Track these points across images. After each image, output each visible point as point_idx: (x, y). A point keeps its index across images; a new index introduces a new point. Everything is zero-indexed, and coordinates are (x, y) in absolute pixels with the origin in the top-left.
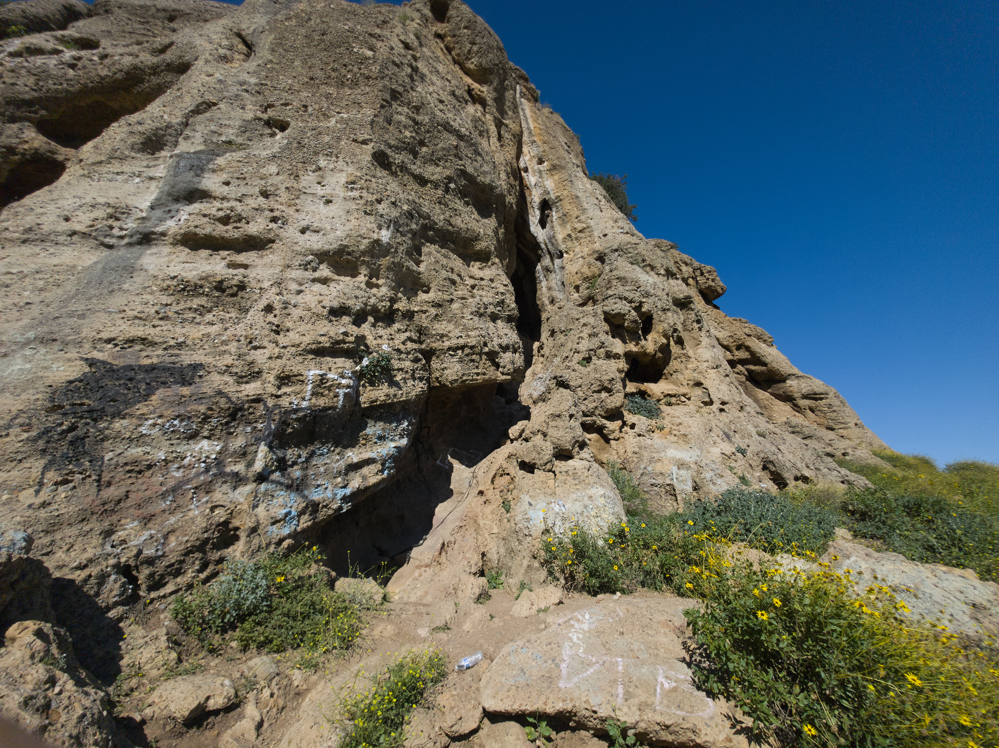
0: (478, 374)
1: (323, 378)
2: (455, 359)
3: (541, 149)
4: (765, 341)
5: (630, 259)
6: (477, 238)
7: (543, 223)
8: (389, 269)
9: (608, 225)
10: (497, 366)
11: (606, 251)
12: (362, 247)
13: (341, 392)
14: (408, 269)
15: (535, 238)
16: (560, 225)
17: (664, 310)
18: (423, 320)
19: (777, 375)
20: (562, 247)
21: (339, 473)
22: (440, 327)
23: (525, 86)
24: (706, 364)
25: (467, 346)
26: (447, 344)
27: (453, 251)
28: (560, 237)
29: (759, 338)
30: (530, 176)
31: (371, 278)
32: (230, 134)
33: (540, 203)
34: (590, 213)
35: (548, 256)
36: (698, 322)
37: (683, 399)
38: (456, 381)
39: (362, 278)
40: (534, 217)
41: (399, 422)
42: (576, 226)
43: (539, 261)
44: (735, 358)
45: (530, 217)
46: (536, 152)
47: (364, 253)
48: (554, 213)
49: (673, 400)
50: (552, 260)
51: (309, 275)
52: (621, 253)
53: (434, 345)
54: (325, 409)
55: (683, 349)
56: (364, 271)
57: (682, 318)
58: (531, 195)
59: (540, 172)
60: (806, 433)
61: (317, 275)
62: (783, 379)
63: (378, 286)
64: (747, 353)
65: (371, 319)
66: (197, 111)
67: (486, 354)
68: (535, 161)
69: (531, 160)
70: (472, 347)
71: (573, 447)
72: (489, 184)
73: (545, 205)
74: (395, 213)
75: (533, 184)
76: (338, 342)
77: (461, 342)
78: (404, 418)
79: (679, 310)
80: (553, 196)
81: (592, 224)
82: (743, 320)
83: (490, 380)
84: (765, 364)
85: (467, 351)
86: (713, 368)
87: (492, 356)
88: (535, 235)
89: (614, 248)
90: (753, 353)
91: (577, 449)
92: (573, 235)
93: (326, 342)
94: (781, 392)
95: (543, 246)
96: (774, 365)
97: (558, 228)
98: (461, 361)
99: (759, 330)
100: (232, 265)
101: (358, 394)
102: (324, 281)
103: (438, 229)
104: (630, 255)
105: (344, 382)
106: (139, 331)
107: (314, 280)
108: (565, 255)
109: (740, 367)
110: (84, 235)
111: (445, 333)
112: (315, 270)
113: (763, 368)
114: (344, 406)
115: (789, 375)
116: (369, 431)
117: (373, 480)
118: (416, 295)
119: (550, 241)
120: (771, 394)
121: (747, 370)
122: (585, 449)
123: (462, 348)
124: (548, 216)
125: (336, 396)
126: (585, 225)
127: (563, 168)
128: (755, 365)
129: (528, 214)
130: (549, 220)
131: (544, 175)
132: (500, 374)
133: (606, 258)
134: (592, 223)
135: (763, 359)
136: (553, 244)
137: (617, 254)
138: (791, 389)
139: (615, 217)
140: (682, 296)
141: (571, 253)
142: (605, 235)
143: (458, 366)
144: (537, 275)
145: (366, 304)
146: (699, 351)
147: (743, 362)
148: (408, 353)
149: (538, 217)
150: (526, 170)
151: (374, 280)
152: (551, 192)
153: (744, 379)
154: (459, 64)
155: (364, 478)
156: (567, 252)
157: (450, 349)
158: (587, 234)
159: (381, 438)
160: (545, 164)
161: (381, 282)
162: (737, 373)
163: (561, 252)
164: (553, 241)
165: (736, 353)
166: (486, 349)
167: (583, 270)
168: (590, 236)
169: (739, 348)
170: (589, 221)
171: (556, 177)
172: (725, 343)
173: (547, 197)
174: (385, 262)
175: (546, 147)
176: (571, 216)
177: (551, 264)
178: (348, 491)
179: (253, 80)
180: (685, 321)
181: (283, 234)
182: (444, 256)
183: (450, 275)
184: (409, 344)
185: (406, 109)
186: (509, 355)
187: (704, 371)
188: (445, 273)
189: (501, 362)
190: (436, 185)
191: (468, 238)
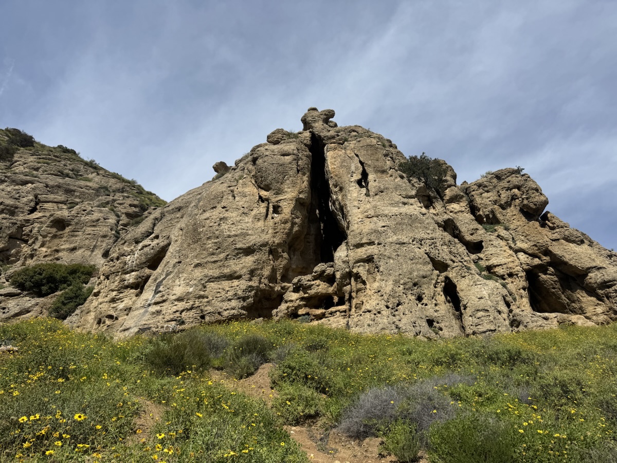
1: (168, 326)
2: (209, 316)
6: (235, 272)
10: (222, 316)
12: (184, 295)
14: (200, 294)
18: (202, 307)
22: (206, 309)
23: (331, 143)
26: (207, 312)
27: (225, 280)
32: (171, 269)
39: (185, 302)
44: (544, 263)
46: (333, 182)
51: (173, 305)
57: (367, 267)
65: (185, 311)
66: (166, 266)
67: (217, 313)
69: (332, 187)
70: (213, 312)
74: (196, 282)
77: (210, 311)
80: (342, 204)
87: (219, 313)
88: (342, 224)
93: (170, 319)
100: (161, 307)
101: (176, 328)
102: (175, 305)
103: (216, 277)
105: (172, 326)
106: (144, 323)
109: (550, 270)
110: (142, 307)
112: (174, 303)
114: (172, 331)
115: (590, 269)
123: (210, 313)
125: (170, 329)
132: (222, 318)
138: (591, 280)
145: (184, 308)
147: (551, 264)
148: (193, 317)
151: (188, 301)
154: (259, 187)
161: (190, 301)
173: (340, 205)
174: (191, 296)
179: (178, 249)
180: (369, 269)
181: (169, 297)
182: (219, 284)
183: (218, 291)
184: (195, 315)
185: (213, 240)
186: (228, 311)
187: (371, 295)
188: (215, 291)
189: (223, 314)
190: (221, 261)
191: (231, 274)
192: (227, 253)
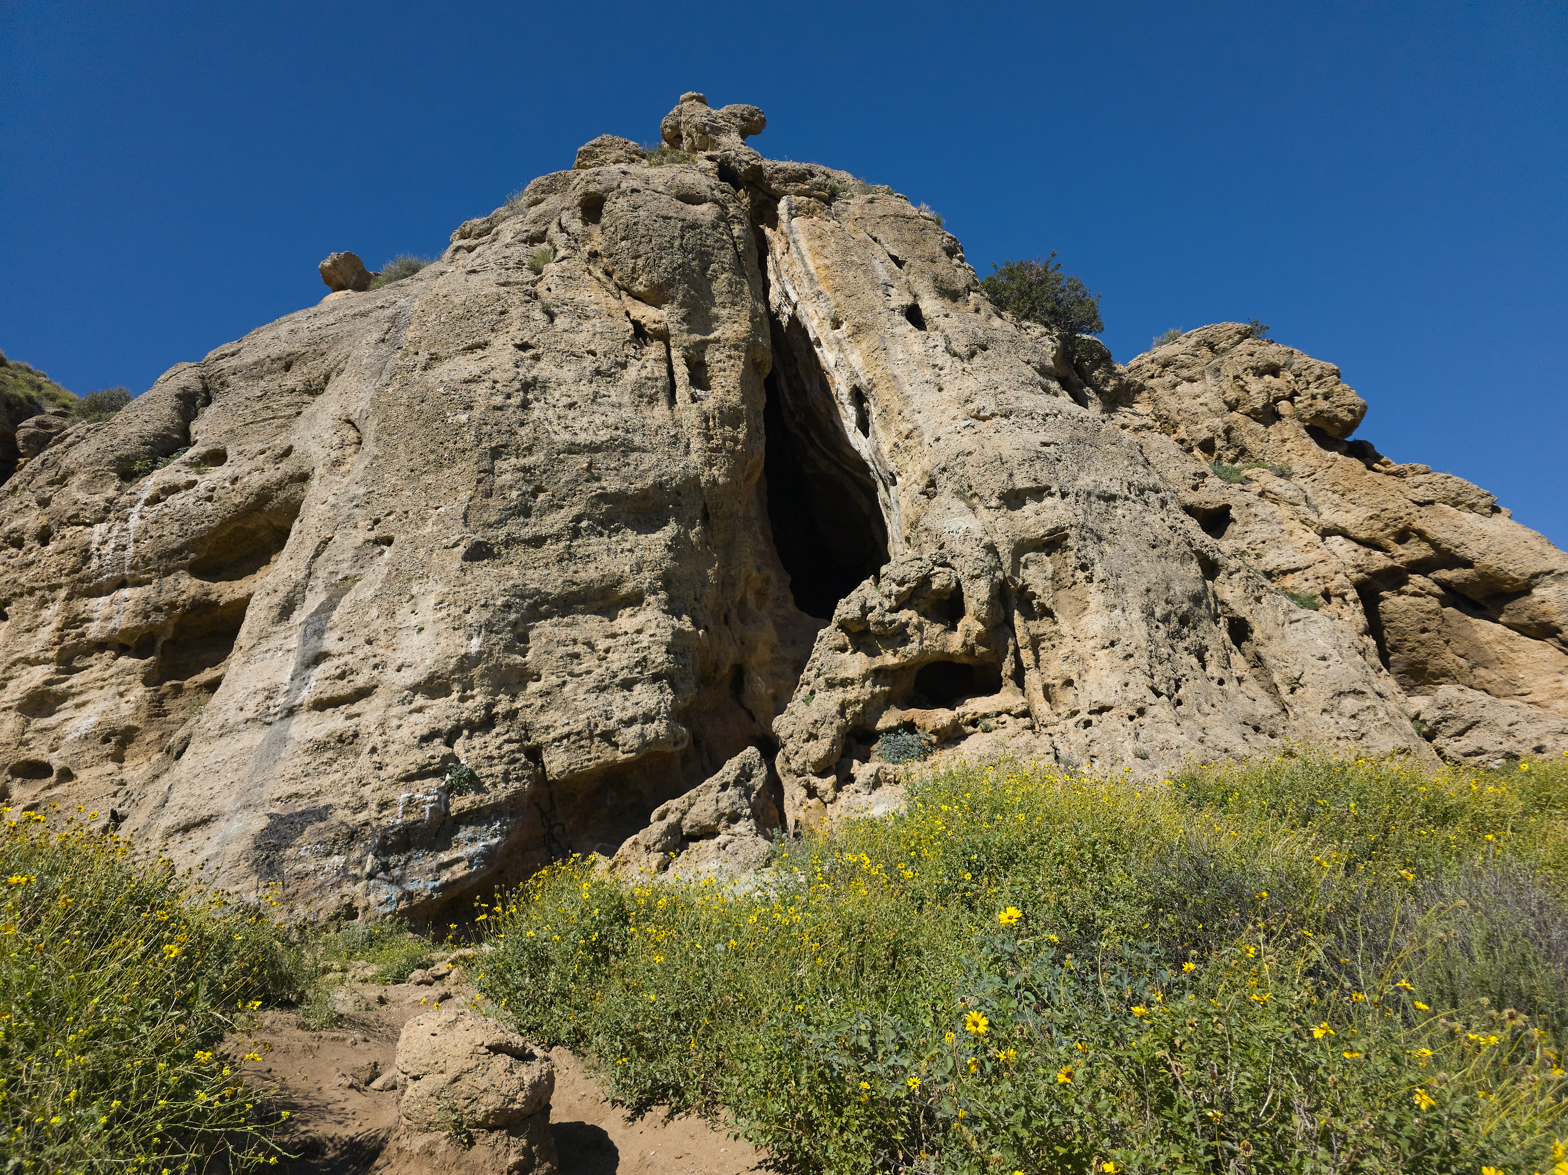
0: (589, 760)
1: (410, 800)
2: (561, 749)
3: (833, 303)
4: (1472, 507)
5: (957, 486)
6: (620, 581)
7: (864, 425)
8: (482, 676)
9: (945, 418)
10: (616, 745)
11: (935, 472)
12: (451, 667)
13: (427, 807)
14: (508, 665)
15: (858, 453)
16: (883, 427)
17: (971, 578)
18: (526, 716)
19: (1505, 582)
20: (892, 466)
21: (431, 871)
22: (545, 719)
23: (798, 194)
24: (1092, 643)
25: (572, 733)
26: (553, 735)
27: (584, 613)
28: (885, 448)
29: (1455, 505)
30: (826, 352)
31: (464, 691)
32: (345, 569)
33: (851, 393)
34: (916, 402)
35: (881, 482)
36: (1084, 567)
37: (1004, 718)
38: (563, 772)
39: (455, 695)
40: (848, 419)
41: (491, 824)
42: (901, 428)
43: (877, 493)
44: (1398, 563)
45: (843, 420)
46: (826, 310)
47: (453, 672)
48: (872, 408)
49: (992, 722)
50: (887, 489)
51: (407, 708)
52: (950, 474)
53: (540, 739)
54: (415, 823)
55: (1055, 623)
56: (456, 687)
57: (1050, 568)
58: (834, 382)
59: (838, 342)
61: (413, 706)
62: (1522, 588)
63: (473, 697)
64: (1425, 546)
65: (466, 732)
66: (317, 555)
67: (598, 735)
68: (827, 324)
69: (820, 325)
70: (578, 733)
71: (719, 822)
73: (859, 397)
74: (486, 615)
75: (832, 365)
76: (424, 767)
77: (567, 729)
78: (496, 820)
79: (1042, 556)
80: (864, 381)
81: (920, 422)
83: (606, 763)
84: (1468, 563)
85: (573, 738)
86: (1104, 647)
87: (607, 736)
88: (857, 448)
89: (943, 464)
90: (1434, 544)
91: (724, 823)
92: (901, 444)
93: (413, 769)
94: (1524, 619)
95: (871, 466)
96: (1489, 560)
97: (881, 434)
98: (567, 750)
99: (1457, 483)
100: (349, 717)
101: (447, 806)
102: (420, 710)
103: (554, 599)
105: (429, 798)
106: (293, 789)
107: (411, 712)
108: (898, 479)
109: (1417, 581)
110: (254, 720)
111: (550, 724)
112: (410, 703)
113: (1467, 572)
114: (431, 817)
115: (1535, 576)
116: (460, 835)
117: (459, 875)
118: (525, 687)
119: (877, 457)
120: (1509, 626)
121: (1435, 582)
122: (741, 822)
123: (568, 736)
124: (867, 414)
125: (423, 811)
126: (911, 426)
127: (871, 326)
128: (1449, 569)
129: (838, 416)
130: (869, 421)
131: (845, 345)
132: (619, 753)
134: (919, 419)
135: (1460, 552)
136: (881, 462)
137: (944, 477)
138: (1544, 607)
140: (1042, 532)
141: (902, 475)
142: (938, 440)
143: (564, 757)
145: (458, 720)
146: (1083, 621)
147: (1422, 567)
148: (502, 757)
149: (854, 418)
150: (819, 342)
151: (469, 693)
152: (860, 374)
153: (1435, 604)
154: (625, 290)
155: (453, 873)
156: (899, 474)
157: (554, 740)
158: (916, 440)
159: (472, 840)
160: (844, 327)
161: (475, 692)
162: (1415, 594)
163: (892, 474)
164: (880, 456)
165: (1399, 550)
166: (598, 731)
168: (920, 444)
169: (1401, 537)
170: (916, 416)
171: (864, 345)
172: (1364, 534)
173: (856, 382)
174: (476, 672)
175: (839, 298)
176: (892, 410)
177: (888, 494)
178: (437, 884)
179: (362, 491)
180: (1055, 573)
181: (383, 677)
182: (568, 625)
183: (570, 649)
184: (506, 747)
185: (513, 460)
186: (636, 728)
188: (561, 650)
189: (620, 740)
190: (558, 538)
191: (606, 587)
192: (576, 511)
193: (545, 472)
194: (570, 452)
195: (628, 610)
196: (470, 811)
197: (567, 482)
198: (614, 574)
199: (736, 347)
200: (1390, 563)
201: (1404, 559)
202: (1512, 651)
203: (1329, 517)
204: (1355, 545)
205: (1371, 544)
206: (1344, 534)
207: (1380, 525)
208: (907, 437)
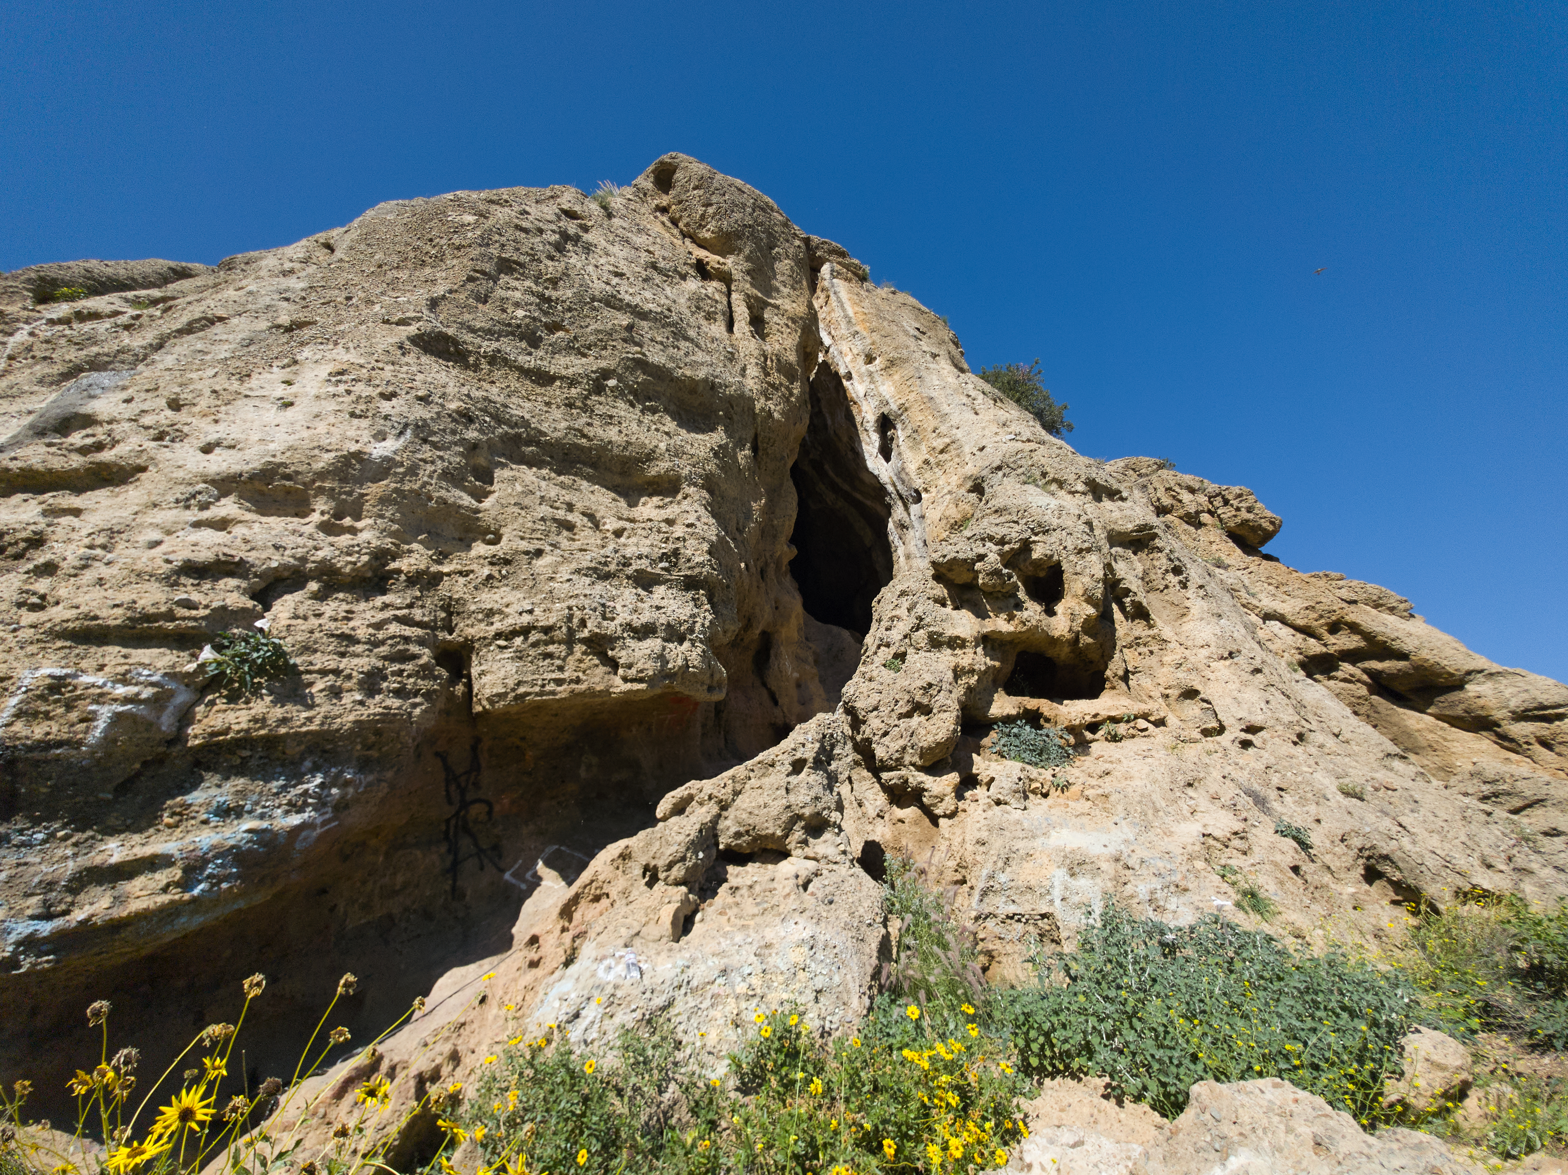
0: (559, 682)
1: (57, 685)
2: (508, 654)
3: (869, 341)
4: (1392, 610)
5: (1023, 478)
7: (886, 452)
8: (384, 501)
9: (986, 432)
10: (613, 665)
11: (984, 473)
12: (318, 466)
13: (105, 713)
14: (443, 501)
15: (876, 478)
16: (911, 448)
17: (1080, 551)
18: (457, 588)
19: (1440, 675)
20: (918, 483)
21: (50, 886)
22: (488, 599)
23: (839, 263)
24: (1205, 652)
25: (535, 628)
26: (498, 625)
27: (590, 479)
28: (912, 468)
29: (1377, 606)
30: (856, 384)
31: (339, 516)
33: (877, 421)
34: (955, 419)
35: (900, 503)
36: (1177, 571)
37: (1142, 723)
38: (502, 696)
39: (314, 518)
40: (870, 444)
41: (298, 777)
42: (935, 444)
43: (890, 514)
44: (1332, 650)
45: (864, 446)
46: (861, 347)
47: (322, 475)
48: (899, 432)
49: (1122, 729)
50: (907, 509)
51: (194, 515)
52: (1007, 470)
53: (470, 632)
54: (45, 745)
55: (1151, 627)
56: (321, 507)
57: (1140, 568)
58: (860, 411)
59: (870, 374)
60: (1528, 793)
61: (206, 515)
62: (1457, 683)
63: (353, 531)
64: (1356, 638)
66: (188, 330)
67: (583, 641)
68: (861, 359)
69: (854, 360)
70: (547, 630)
71: (788, 830)
72: (705, 380)
73: (885, 424)
74: (421, 412)
75: (862, 394)
76: (148, 618)
77: (526, 619)
78: (314, 770)
79: (1130, 553)
80: (894, 407)
81: (959, 436)
82: (1333, 574)
83: (591, 693)
84: (1403, 656)
85: (534, 637)
86: (1222, 658)
87: (600, 647)
88: (876, 473)
89: (995, 465)
90: (1367, 636)
91: (798, 834)
92: (932, 460)
93: (114, 617)
94: (1459, 711)
95: (890, 488)
96: (1425, 654)
97: (908, 454)
98: (520, 656)
99: (1373, 589)
100: (51, 512)
101: (186, 718)
102: (222, 525)
103: (547, 443)
104: (1020, 471)
105: (121, 691)
107: (197, 525)
108: (924, 495)
109: (1346, 668)
111: (496, 607)
112: (204, 507)
113: (1401, 664)
114: (108, 739)
115: (1469, 673)
116: (197, 797)
118: (469, 548)
119: (899, 478)
120: (1438, 717)
121: (1365, 671)
122: (827, 836)
123: (525, 631)
124: (892, 439)
125: (89, 719)
126: (947, 440)
127: (905, 361)
128: (1381, 659)
129: (860, 442)
130: (894, 446)
131: (877, 377)
132: (617, 680)
133: (985, 485)
134: (959, 434)
135: (1396, 645)
136: (903, 482)
137: (1000, 473)
138: (1481, 702)
139: (1003, 419)
140: (1130, 527)
141: (933, 489)
142: (982, 449)
143: (511, 667)
144: (891, 538)
145: (303, 560)
146: (1186, 627)
147: (1352, 656)
148: (375, 644)
149: (877, 444)
150: (849, 376)
151: (347, 521)
152: (891, 401)
153: (1363, 691)
154: (690, 237)
155: (118, 900)
156: (926, 490)
157: (498, 635)
158: (953, 453)
159: (226, 812)
160: (877, 362)
161: (359, 525)
162: (1345, 680)
163: (917, 491)
164: (903, 476)
165: (1332, 639)
166: (585, 633)
167: (947, 513)
168: (958, 456)
169: (1334, 628)
170: (955, 431)
171: (896, 377)
172: (1300, 622)
173: (885, 410)
174: (374, 490)
175: (876, 336)
176: (925, 430)
177: (905, 515)
178: (46, 928)
180: (1146, 573)
181: (166, 456)
182: (562, 485)
183: (561, 514)
184: (394, 628)
185: (528, 283)
186: (653, 644)
187: (1201, 666)
188: (545, 510)
189: (623, 656)
190: (572, 382)
191: (629, 458)
192: (603, 364)
193: (570, 310)
194: (608, 304)
195: (656, 500)
196: (245, 741)
197: (598, 331)
198: (643, 446)
199: (794, 321)
200: (1324, 650)
201: (1336, 648)
202: (1445, 739)
203: (1268, 603)
204: (1292, 631)
205: (1307, 631)
206: (1282, 620)
207: (1315, 615)
208: (942, 452)
